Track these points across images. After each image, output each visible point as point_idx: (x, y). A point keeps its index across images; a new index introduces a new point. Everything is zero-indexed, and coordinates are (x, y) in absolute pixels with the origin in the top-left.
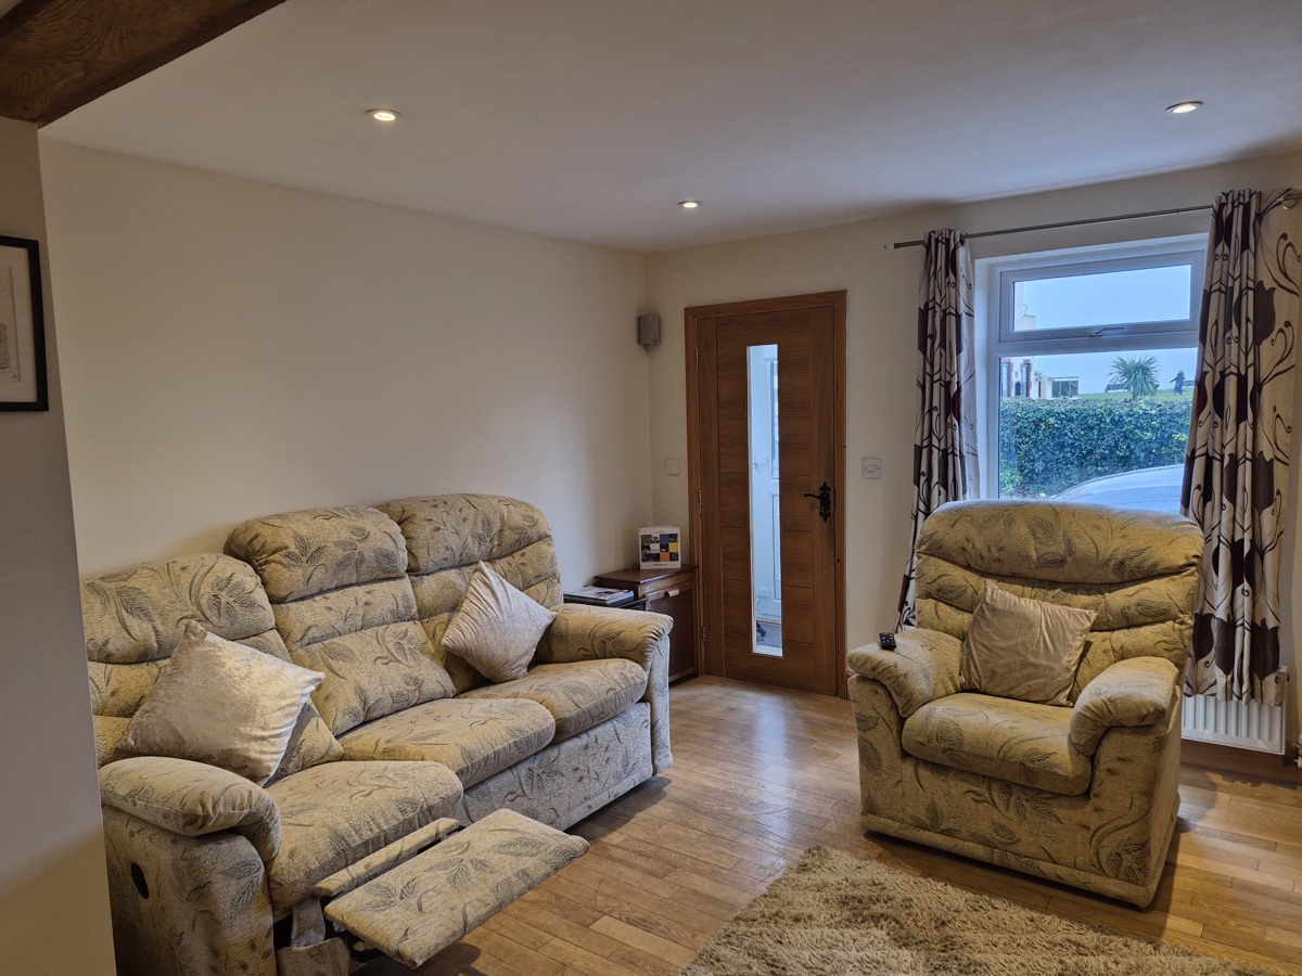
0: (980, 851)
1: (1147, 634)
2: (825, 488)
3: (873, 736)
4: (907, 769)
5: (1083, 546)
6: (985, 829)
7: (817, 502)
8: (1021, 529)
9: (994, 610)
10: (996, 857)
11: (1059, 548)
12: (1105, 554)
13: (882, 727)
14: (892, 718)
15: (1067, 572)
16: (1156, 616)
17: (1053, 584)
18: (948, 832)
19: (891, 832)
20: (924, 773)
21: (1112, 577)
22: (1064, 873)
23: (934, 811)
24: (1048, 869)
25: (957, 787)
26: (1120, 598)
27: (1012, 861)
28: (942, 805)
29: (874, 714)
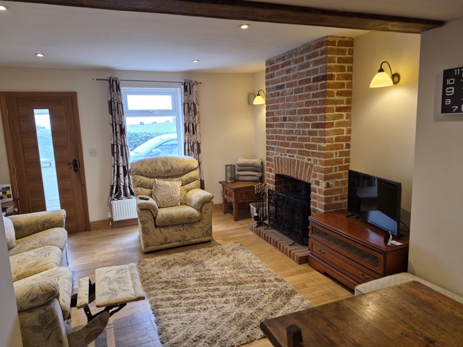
0: (177, 244)
1: (192, 184)
2: (75, 161)
3: (147, 225)
4: (158, 230)
5: (175, 166)
6: (179, 237)
7: (72, 166)
8: (159, 164)
9: (160, 186)
10: (182, 243)
11: (170, 168)
12: (180, 167)
13: (150, 221)
14: (152, 218)
15: (172, 173)
16: (193, 180)
17: (168, 177)
18: (169, 243)
19: (154, 249)
20: (162, 229)
21: (182, 173)
22: (197, 240)
23: (166, 239)
24: (193, 241)
25: (171, 230)
26: (185, 177)
27: (185, 243)
28: (168, 236)
29: (146, 219)
